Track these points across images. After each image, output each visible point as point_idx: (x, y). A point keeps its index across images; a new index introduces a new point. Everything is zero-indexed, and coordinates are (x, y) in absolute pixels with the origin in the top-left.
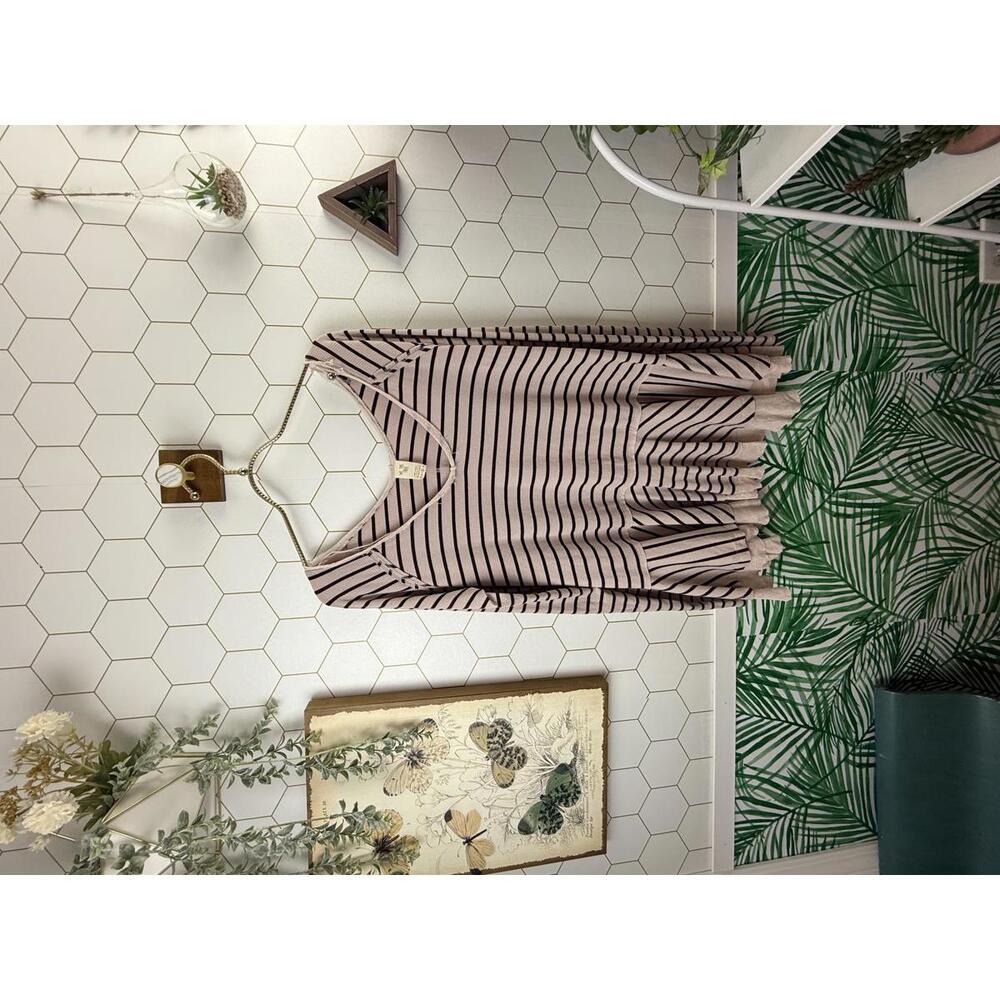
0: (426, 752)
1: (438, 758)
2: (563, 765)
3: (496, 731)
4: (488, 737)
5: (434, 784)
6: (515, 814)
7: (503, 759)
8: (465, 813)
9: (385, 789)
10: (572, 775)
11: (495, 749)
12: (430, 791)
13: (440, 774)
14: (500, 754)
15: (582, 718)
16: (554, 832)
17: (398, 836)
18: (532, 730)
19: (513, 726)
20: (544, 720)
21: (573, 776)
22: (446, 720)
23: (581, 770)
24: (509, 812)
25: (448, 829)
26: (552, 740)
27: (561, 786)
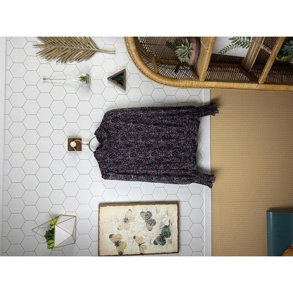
0: (129, 219)
1: (132, 221)
2: (166, 226)
3: (148, 214)
4: (145, 216)
5: (131, 228)
6: (153, 238)
7: (149, 223)
8: (139, 237)
9: (118, 228)
11: (148, 219)
12: (130, 230)
13: (133, 225)
14: (148, 221)
15: (171, 213)
16: (164, 245)
17: (121, 242)
18: (157, 215)
19: (152, 213)
20: (161, 212)
21: (169, 229)
22: (134, 210)
23: (171, 228)
24: (151, 238)
25: (134, 241)
26: (163, 218)
27: (166, 232)
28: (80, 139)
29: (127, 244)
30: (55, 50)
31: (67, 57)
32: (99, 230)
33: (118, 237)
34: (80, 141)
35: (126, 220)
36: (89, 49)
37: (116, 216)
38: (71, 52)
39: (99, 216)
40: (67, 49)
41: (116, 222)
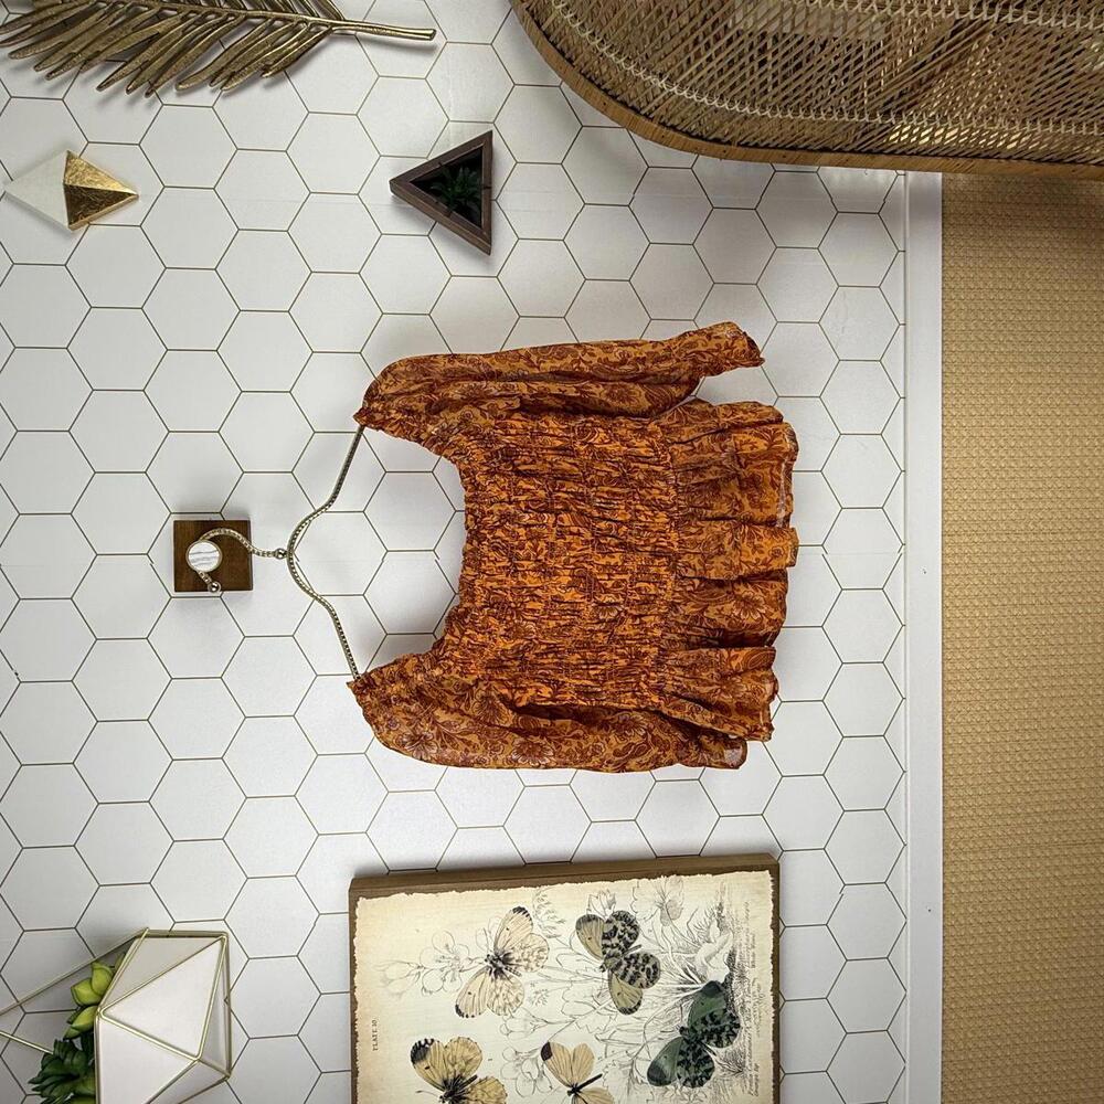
0: (516, 955)
1: (533, 965)
2: (713, 985)
3: (615, 929)
4: (604, 938)
5: (526, 1004)
6: (644, 1054)
7: (626, 971)
8: (571, 1052)
9: (457, 1006)
10: (727, 1000)
11: (614, 956)
12: (520, 1013)
13: (538, 987)
14: (620, 964)
15: (742, 914)
16: (701, 1084)
17: (476, 1077)
18: (667, 929)
19: (640, 923)
20: (684, 917)
21: (729, 1001)
22: (543, 911)
23: (739, 993)
24: (636, 1049)
25: (546, 1069)
26: (697, 945)
27: (711, 1015)
28: (244, 526)
29: (510, 1089)
30: (92, 19)
31: (158, 63)
32: (353, 1024)
33: (460, 1052)
34: (241, 538)
35: (500, 964)
36: (285, 20)
37: (447, 946)
38: (185, 32)
39: (352, 949)
40: (160, 17)
41: (449, 975)
